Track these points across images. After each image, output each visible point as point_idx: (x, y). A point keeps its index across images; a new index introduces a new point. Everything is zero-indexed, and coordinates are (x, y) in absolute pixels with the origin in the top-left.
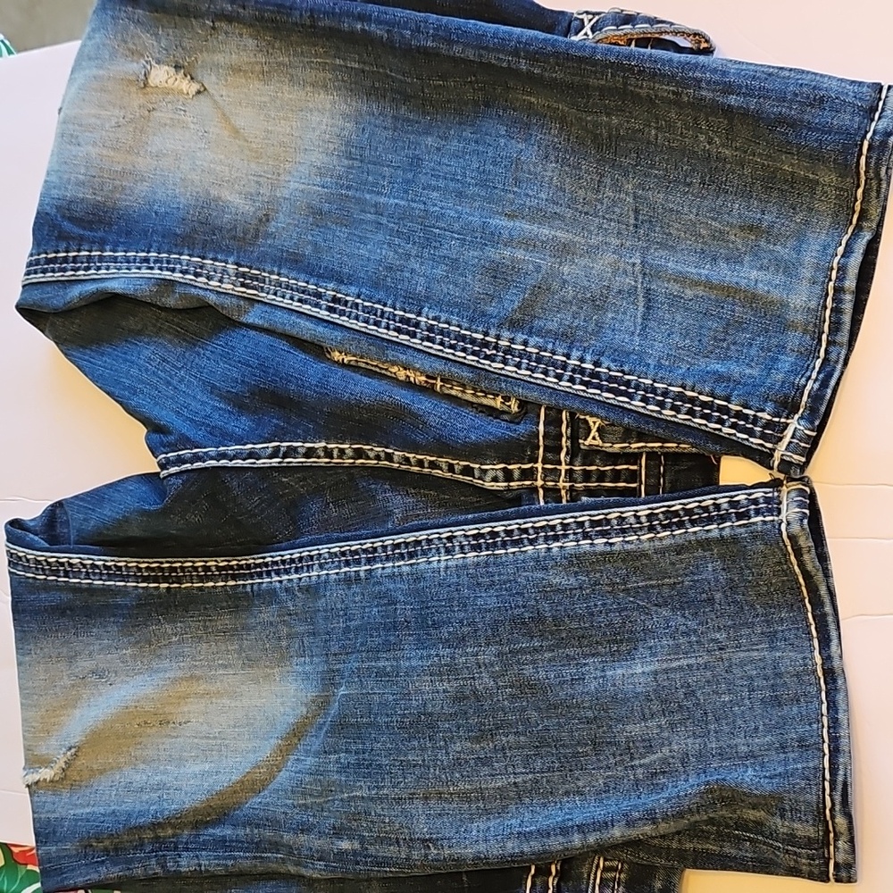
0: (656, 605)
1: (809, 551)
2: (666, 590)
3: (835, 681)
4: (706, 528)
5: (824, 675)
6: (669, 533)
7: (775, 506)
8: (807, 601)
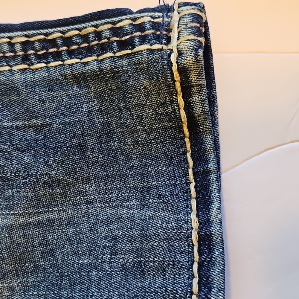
0: (18, 149)
1: (200, 91)
2: (32, 133)
3: (211, 250)
4: (85, 60)
5: (199, 241)
6: (43, 65)
7: (165, 33)
8: (189, 155)
